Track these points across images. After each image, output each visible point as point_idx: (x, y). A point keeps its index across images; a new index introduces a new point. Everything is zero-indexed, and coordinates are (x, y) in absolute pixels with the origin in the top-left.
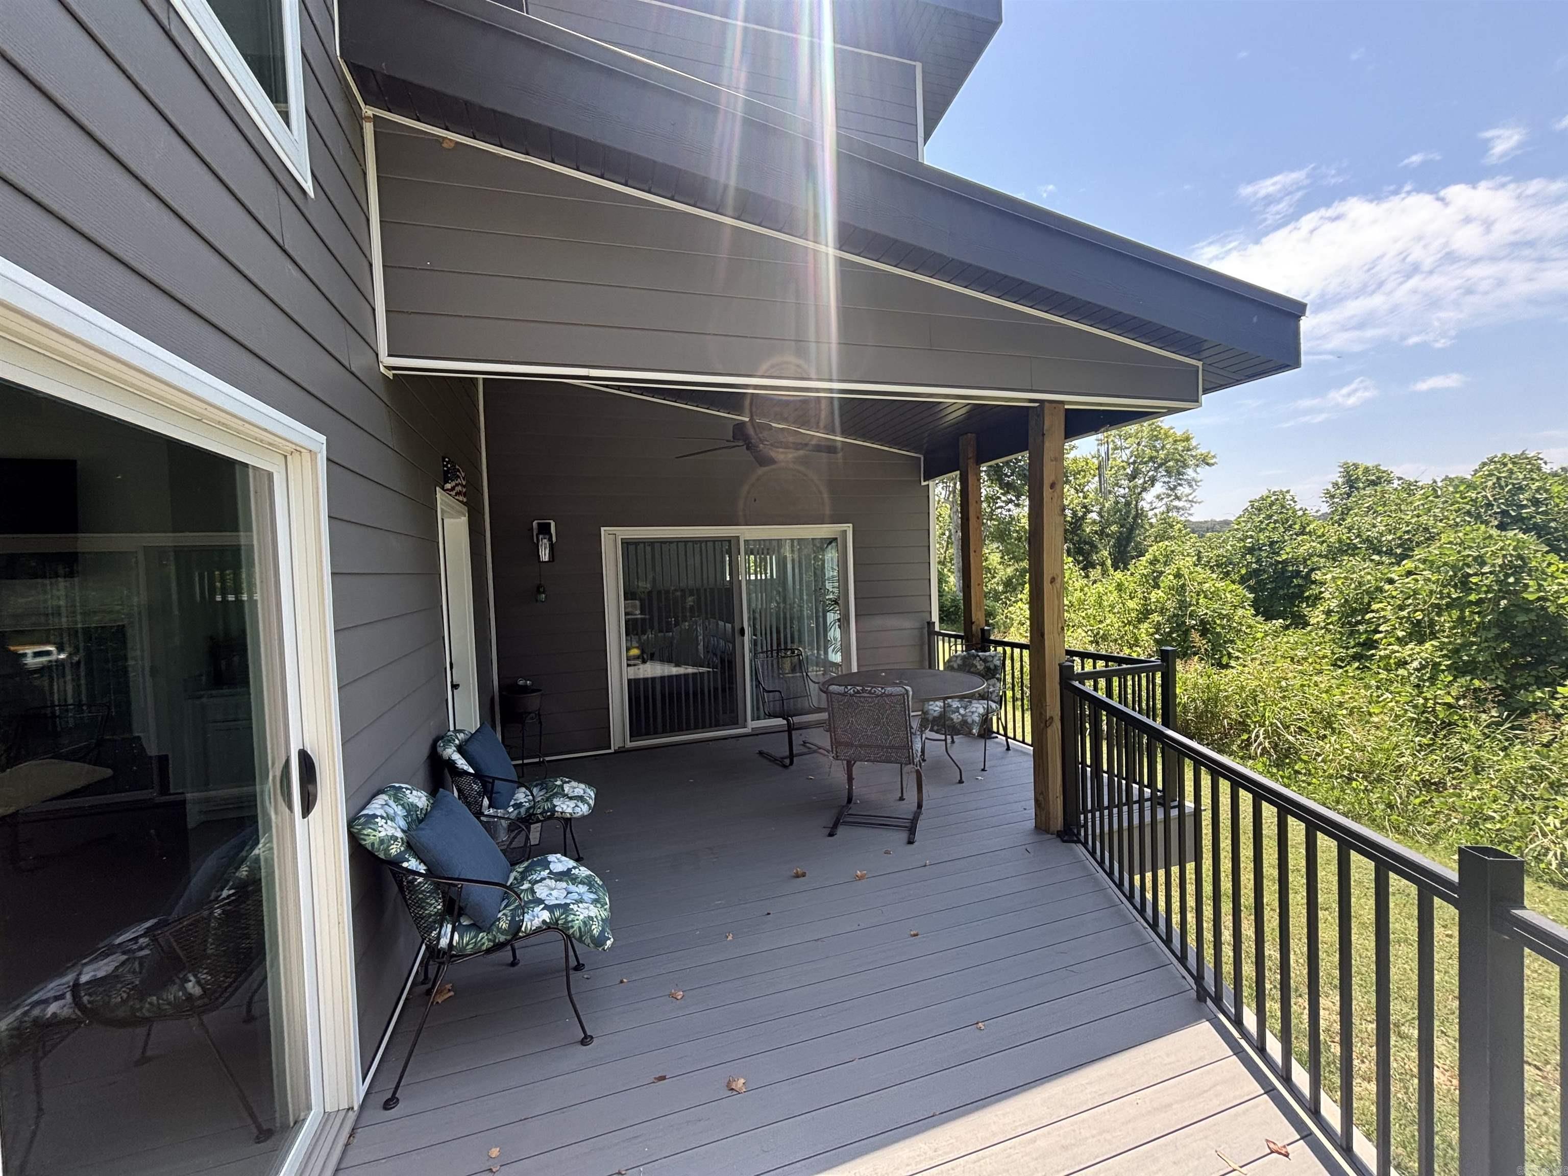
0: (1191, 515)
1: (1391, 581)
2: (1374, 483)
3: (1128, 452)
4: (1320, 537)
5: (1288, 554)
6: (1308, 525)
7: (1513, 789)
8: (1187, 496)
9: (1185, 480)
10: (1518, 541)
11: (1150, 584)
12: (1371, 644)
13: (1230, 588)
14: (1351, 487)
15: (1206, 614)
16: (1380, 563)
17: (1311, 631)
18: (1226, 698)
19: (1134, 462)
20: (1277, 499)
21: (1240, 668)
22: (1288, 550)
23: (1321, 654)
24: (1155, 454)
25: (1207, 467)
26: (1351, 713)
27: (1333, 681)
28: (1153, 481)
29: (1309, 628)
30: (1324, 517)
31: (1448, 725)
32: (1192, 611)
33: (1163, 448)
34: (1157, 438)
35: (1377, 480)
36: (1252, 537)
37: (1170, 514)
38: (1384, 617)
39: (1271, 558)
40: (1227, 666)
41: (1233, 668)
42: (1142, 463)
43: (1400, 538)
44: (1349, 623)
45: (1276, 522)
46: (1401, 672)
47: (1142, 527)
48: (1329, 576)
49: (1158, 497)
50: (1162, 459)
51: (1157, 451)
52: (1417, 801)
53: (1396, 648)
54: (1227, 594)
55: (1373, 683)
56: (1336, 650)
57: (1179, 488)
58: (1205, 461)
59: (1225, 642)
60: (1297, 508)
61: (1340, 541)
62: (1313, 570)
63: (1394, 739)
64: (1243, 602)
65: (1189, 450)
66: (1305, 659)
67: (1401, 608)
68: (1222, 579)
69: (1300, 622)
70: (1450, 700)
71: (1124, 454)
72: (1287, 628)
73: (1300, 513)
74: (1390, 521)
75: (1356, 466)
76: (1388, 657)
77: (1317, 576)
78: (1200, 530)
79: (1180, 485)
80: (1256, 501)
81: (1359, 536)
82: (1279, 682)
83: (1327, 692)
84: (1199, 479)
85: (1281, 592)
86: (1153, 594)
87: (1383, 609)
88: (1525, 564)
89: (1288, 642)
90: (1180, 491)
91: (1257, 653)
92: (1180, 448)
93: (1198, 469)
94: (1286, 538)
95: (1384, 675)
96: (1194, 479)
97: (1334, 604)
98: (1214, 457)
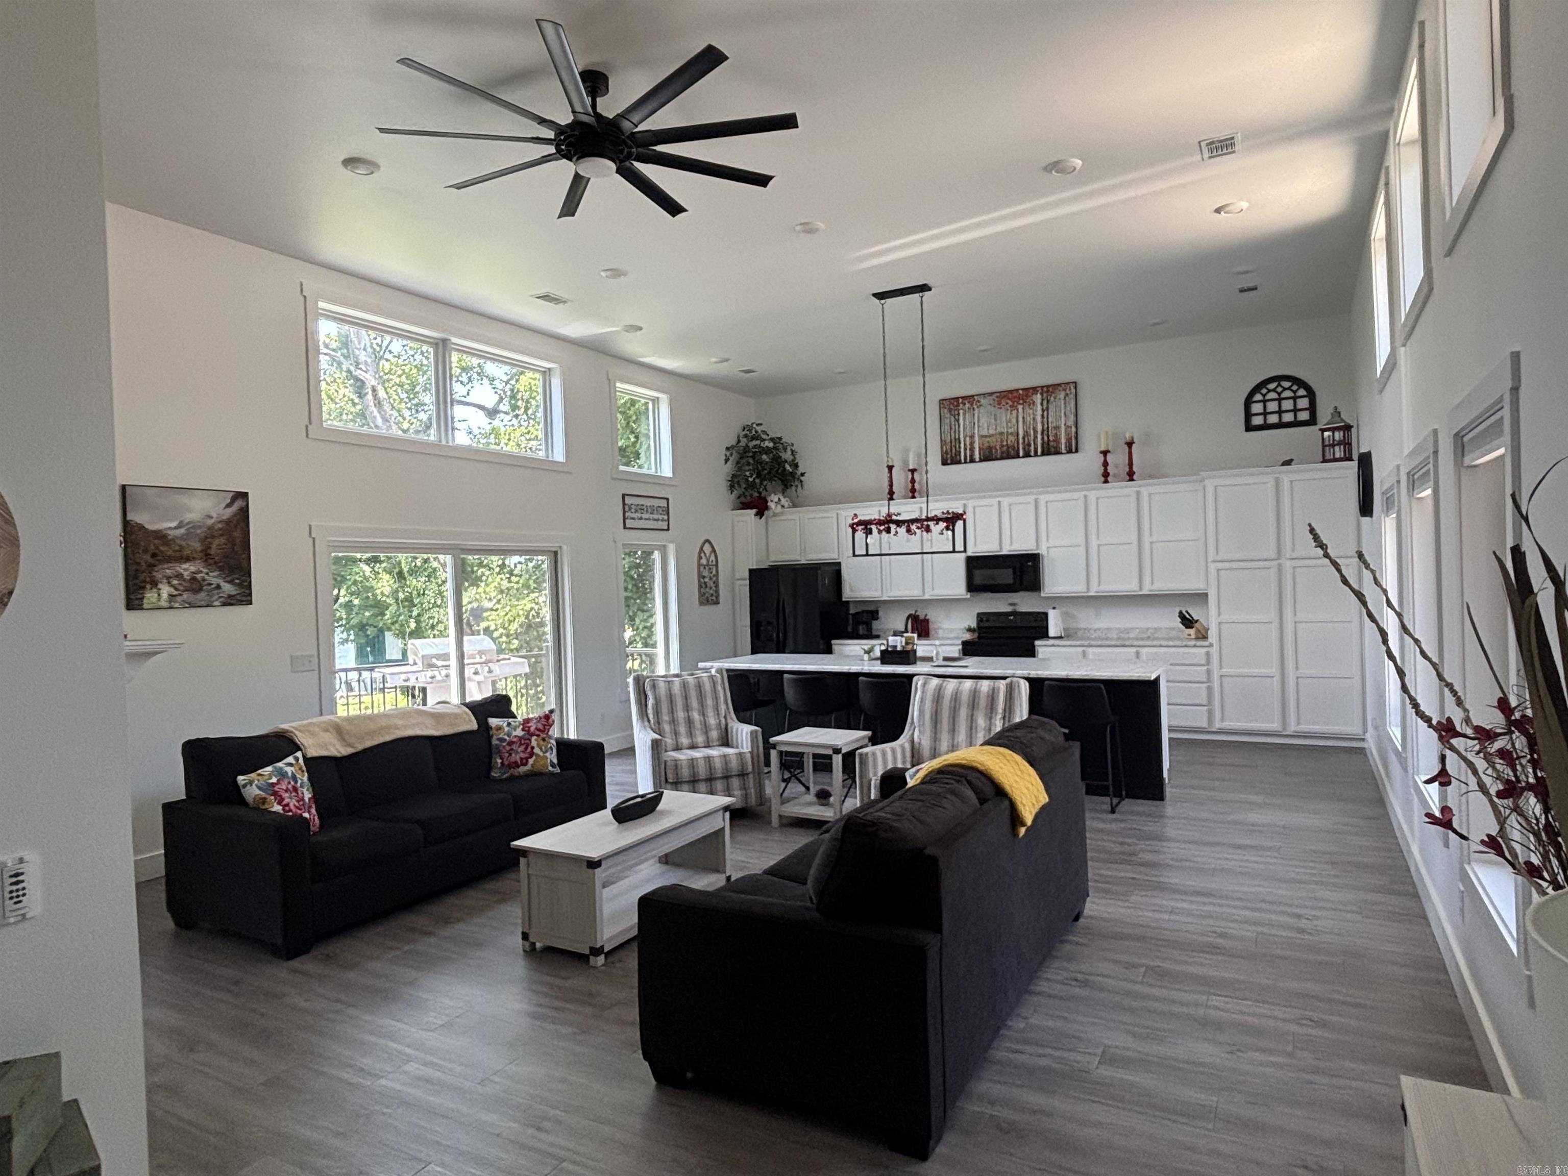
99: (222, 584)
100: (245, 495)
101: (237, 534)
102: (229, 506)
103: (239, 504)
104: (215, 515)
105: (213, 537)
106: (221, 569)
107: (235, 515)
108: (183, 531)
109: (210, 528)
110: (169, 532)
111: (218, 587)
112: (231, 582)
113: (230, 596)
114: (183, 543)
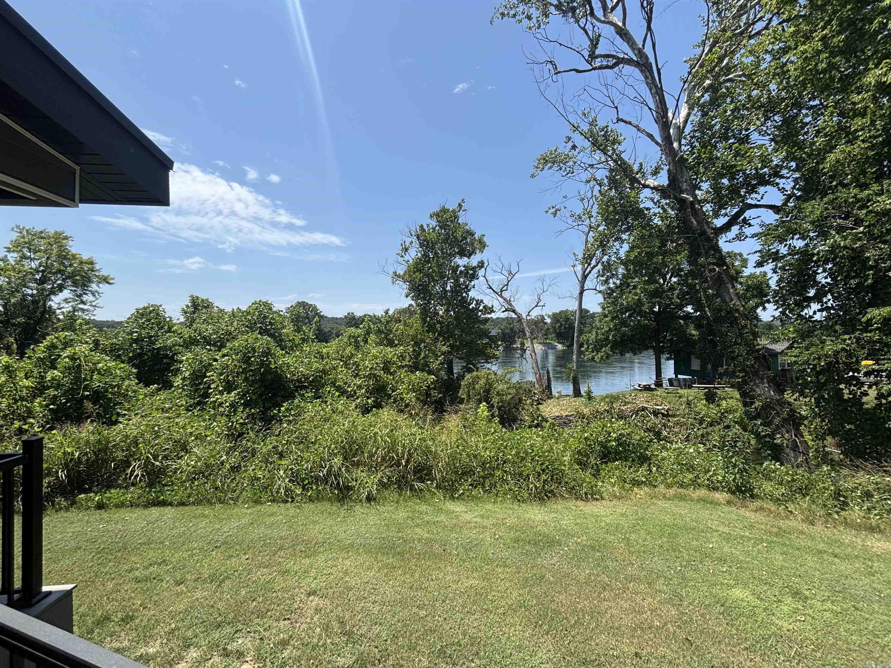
0: (94, 315)
1: (216, 360)
2: (206, 307)
3: (37, 263)
4: (179, 334)
5: (161, 344)
6: (173, 327)
7: (268, 460)
8: (90, 302)
9: (90, 291)
10: (268, 341)
11: (46, 365)
12: (206, 395)
13: (119, 366)
14: (195, 308)
15: (99, 386)
16: (210, 350)
17: (174, 391)
18: (114, 446)
19: (43, 271)
20: (154, 310)
21: (126, 422)
22: (161, 341)
23: (180, 404)
24: (62, 268)
25: (107, 285)
26: (196, 438)
27: (186, 420)
28: (61, 288)
29: (173, 389)
30: (181, 323)
31: (241, 435)
32: (87, 385)
33: (71, 265)
34: (65, 258)
35: (208, 306)
36: (136, 332)
37: (76, 313)
38: (213, 380)
39: (150, 346)
40: (116, 422)
41: (120, 423)
42: (50, 273)
43: (219, 337)
44: (195, 384)
45: (153, 324)
46: (221, 409)
47: (50, 320)
48: (184, 358)
49: (66, 301)
50: (69, 273)
51: (66, 267)
52: (229, 480)
53: (218, 396)
54: (117, 371)
55: (207, 417)
56: (189, 401)
57: (84, 296)
58: (106, 280)
59: (115, 405)
60: (166, 316)
61: (190, 337)
62: (175, 354)
63: (218, 448)
64: (130, 375)
65: (92, 271)
66: (171, 408)
67: (221, 374)
68: (114, 360)
69: (167, 385)
70: (242, 421)
71: (33, 263)
72: (159, 390)
73: (168, 319)
74: (215, 328)
75: (198, 298)
76: (215, 402)
77: (179, 357)
78: (100, 326)
79: (86, 294)
80: (140, 309)
81: (200, 335)
82: (153, 428)
83: (183, 428)
84: (100, 292)
85: (156, 368)
86: (49, 373)
87: (212, 376)
88: (270, 351)
89: (160, 400)
90: (85, 298)
91: (138, 409)
92: (86, 269)
93: (100, 285)
94: (159, 334)
95: (212, 412)
96: (96, 291)
97: (187, 374)
98: (113, 279)
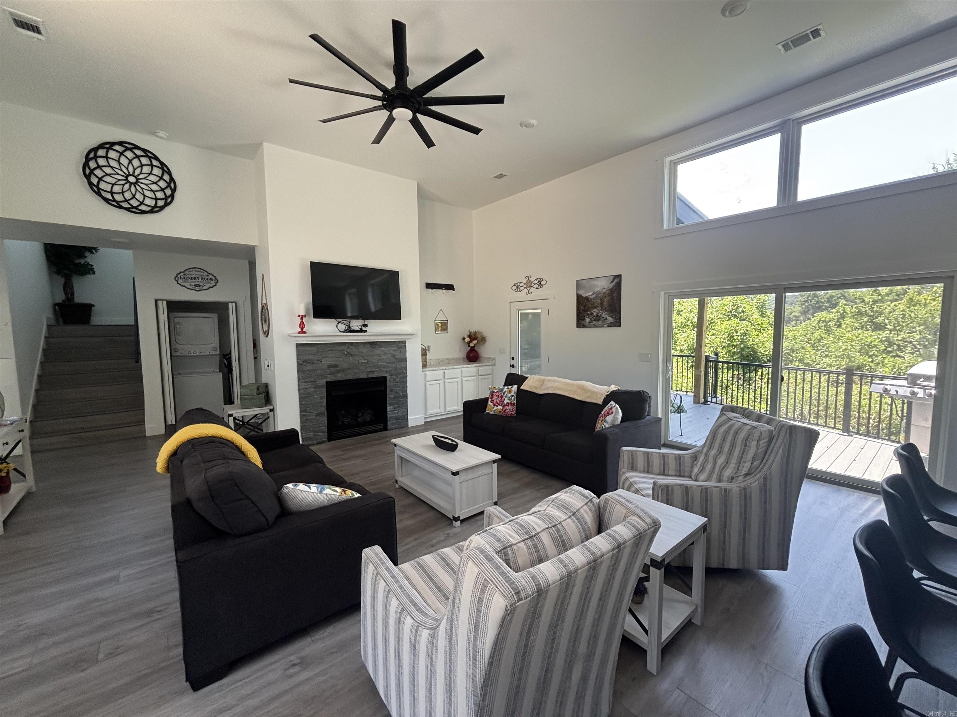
99: (608, 317)
100: (620, 276)
101: (615, 295)
102: (612, 282)
103: (616, 280)
104: (606, 288)
105: (605, 297)
106: (608, 311)
107: (615, 286)
108: (594, 296)
109: (604, 293)
110: (590, 297)
111: (606, 319)
112: (611, 317)
113: (611, 323)
114: (595, 301)
